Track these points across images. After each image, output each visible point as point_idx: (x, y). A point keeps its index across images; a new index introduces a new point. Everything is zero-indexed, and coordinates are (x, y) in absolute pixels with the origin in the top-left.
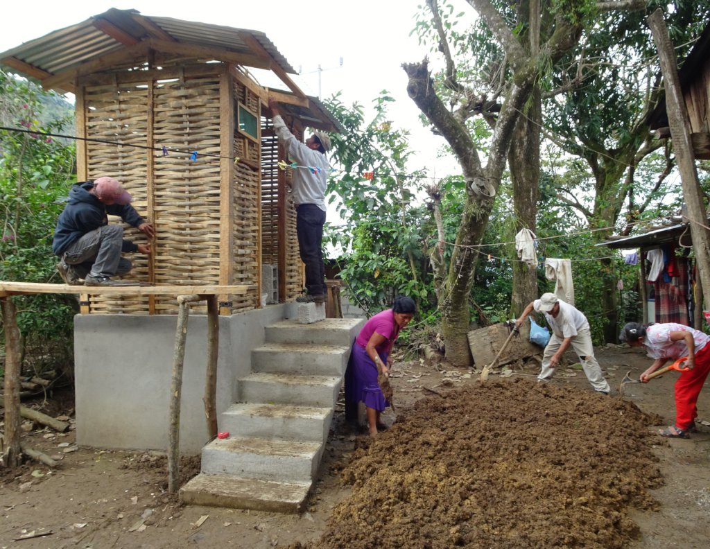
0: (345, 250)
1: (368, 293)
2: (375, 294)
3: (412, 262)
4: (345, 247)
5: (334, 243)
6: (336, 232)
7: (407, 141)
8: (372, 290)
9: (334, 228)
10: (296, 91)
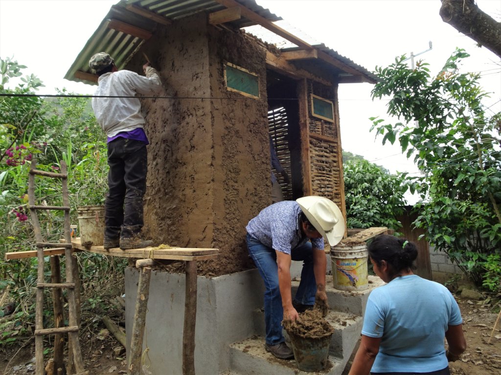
0: (423, 197)
1: (447, 238)
2: (453, 239)
3: (495, 205)
4: (423, 194)
5: (412, 191)
6: (413, 181)
7: (477, 85)
8: (450, 235)
9: (410, 178)
10: (302, 46)
